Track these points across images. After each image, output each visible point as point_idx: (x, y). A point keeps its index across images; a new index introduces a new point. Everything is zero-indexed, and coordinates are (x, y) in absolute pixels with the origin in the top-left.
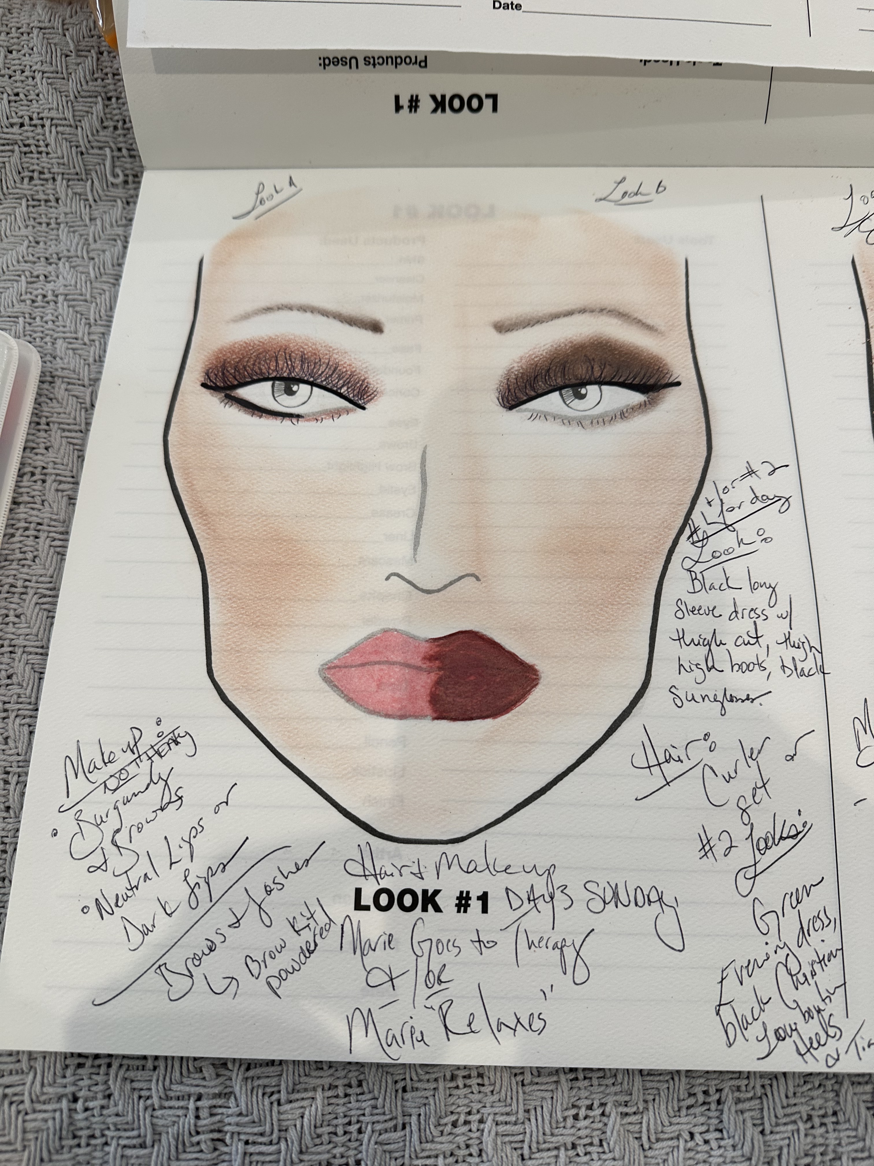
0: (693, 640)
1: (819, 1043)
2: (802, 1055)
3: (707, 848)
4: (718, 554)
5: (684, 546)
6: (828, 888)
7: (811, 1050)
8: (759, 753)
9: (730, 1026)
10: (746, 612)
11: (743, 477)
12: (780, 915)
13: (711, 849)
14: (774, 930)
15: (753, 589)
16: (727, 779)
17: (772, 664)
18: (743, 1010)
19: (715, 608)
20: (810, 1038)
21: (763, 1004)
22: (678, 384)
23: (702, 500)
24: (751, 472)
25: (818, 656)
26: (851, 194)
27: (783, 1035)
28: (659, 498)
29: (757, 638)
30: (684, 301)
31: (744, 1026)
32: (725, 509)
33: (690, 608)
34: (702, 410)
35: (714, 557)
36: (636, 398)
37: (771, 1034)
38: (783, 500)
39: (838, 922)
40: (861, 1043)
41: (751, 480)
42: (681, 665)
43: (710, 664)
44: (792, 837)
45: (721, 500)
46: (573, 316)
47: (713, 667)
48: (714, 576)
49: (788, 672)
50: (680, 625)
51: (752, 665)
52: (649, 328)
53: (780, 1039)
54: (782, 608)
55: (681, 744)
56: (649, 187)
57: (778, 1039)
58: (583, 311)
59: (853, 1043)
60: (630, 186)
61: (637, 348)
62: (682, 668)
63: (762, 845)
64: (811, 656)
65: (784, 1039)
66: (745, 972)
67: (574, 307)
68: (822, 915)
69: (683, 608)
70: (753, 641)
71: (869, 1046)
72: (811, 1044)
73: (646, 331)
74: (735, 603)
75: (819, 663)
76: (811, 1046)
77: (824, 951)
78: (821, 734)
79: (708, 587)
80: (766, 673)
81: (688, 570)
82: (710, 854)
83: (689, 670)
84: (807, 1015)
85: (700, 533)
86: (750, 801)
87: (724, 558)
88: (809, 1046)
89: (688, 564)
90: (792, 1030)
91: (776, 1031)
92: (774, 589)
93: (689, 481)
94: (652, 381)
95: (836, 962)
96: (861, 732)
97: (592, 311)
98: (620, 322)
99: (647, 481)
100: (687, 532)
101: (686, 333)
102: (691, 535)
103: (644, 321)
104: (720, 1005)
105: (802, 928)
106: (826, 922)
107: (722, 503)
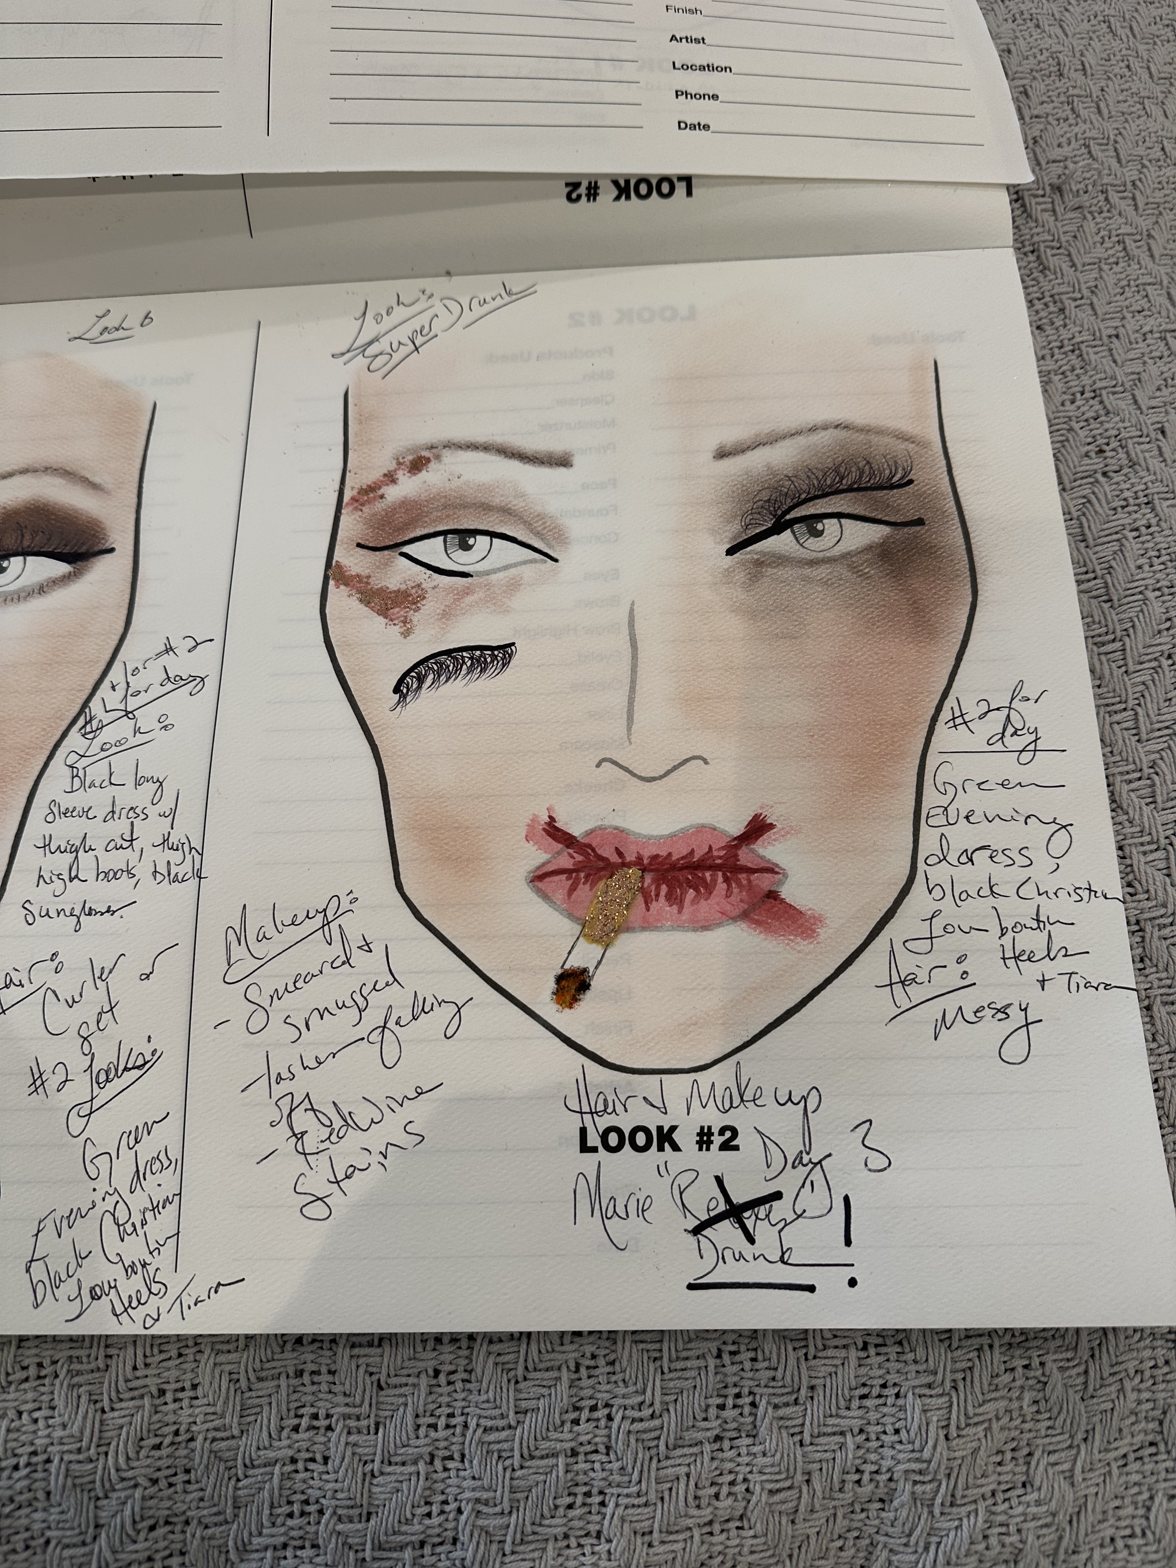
0: (59, 847)
1: (139, 1301)
2: (117, 1315)
3: (38, 1083)
4: (108, 746)
5: (75, 740)
6: (173, 1125)
7: (129, 1310)
8: (110, 972)
9: (40, 1284)
10: (124, 812)
11: (159, 655)
12: (114, 1156)
13: (43, 1084)
14: (104, 1174)
15: (137, 784)
16: (70, 1003)
17: (143, 871)
18: (57, 1266)
19: (90, 808)
20: (130, 1296)
21: (80, 1258)
22: (112, 550)
23: (106, 684)
24: (169, 649)
25: (197, 858)
26: (365, 313)
27: (99, 1294)
28: (59, 684)
29: (132, 840)
30: (141, 453)
31: (56, 1283)
32: (129, 693)
33: (63, 810)
34: (130, 580)
35: (102, 750)
36: (61, 568)
37: (85, 1293)
38: (199, 679)
39: (179, 1163)
40: (187, 1300)
41: (166, 659)
42: (40, 876)
43: (73, 874)
44: (138, 1068)
45: (128, 683)
46: (14, 478)
47: (76, 877)
48: (97, 772)
49: (159, 878)
50: (47, 829)
51: (120, 872)
52: (95, 486)
53: (94, 1297)
54: (166, 805)
55: (24, 966)
56: (133, 321)
57: (93, 1298)
58: (24, 471)
59: (178, 1301)
60: (110, 321)
61: (76, 511)
62: (41, 880)
63: (103, 1077)
64: (189, 858)
65: (99, 1298)
66: (65, 1222)
67: (16, 468)
68: (162, 1157)
69: (56, 810)
70: (126, 844)
71: (196, 1304)
72: (130, 1302)
73: (91, 491)
74: (114, 802)
75: (197, 866)
76: (130, 1305)
77: (159, 1196)
78: (185, 948)
79: (87, 785)
80: (135, 880)
81: (70, 766)
82: (40, 1090)
83: (48, 881)
84: (130, 1270)
85: (95, 724)
86: (93, 1027)
87: (114, 750)
88: (127, 1305)
89: (73, 758)
90: (110, 1287)
91: (92, 1289)
92: (161, 783)
93: (97, 662)
94: (83, 549)
95: (171, 1209)
96: (235, 943)
97: (35, 471)
98: (64, 482)
99: (50, 665)
100: (81, 722)
101: (135, 491)
102: (84, 727)
103: (91, 479)
104: (31, 1261)
105: (138, 1171)
106: (166, 1163)
107: (128, 686)
